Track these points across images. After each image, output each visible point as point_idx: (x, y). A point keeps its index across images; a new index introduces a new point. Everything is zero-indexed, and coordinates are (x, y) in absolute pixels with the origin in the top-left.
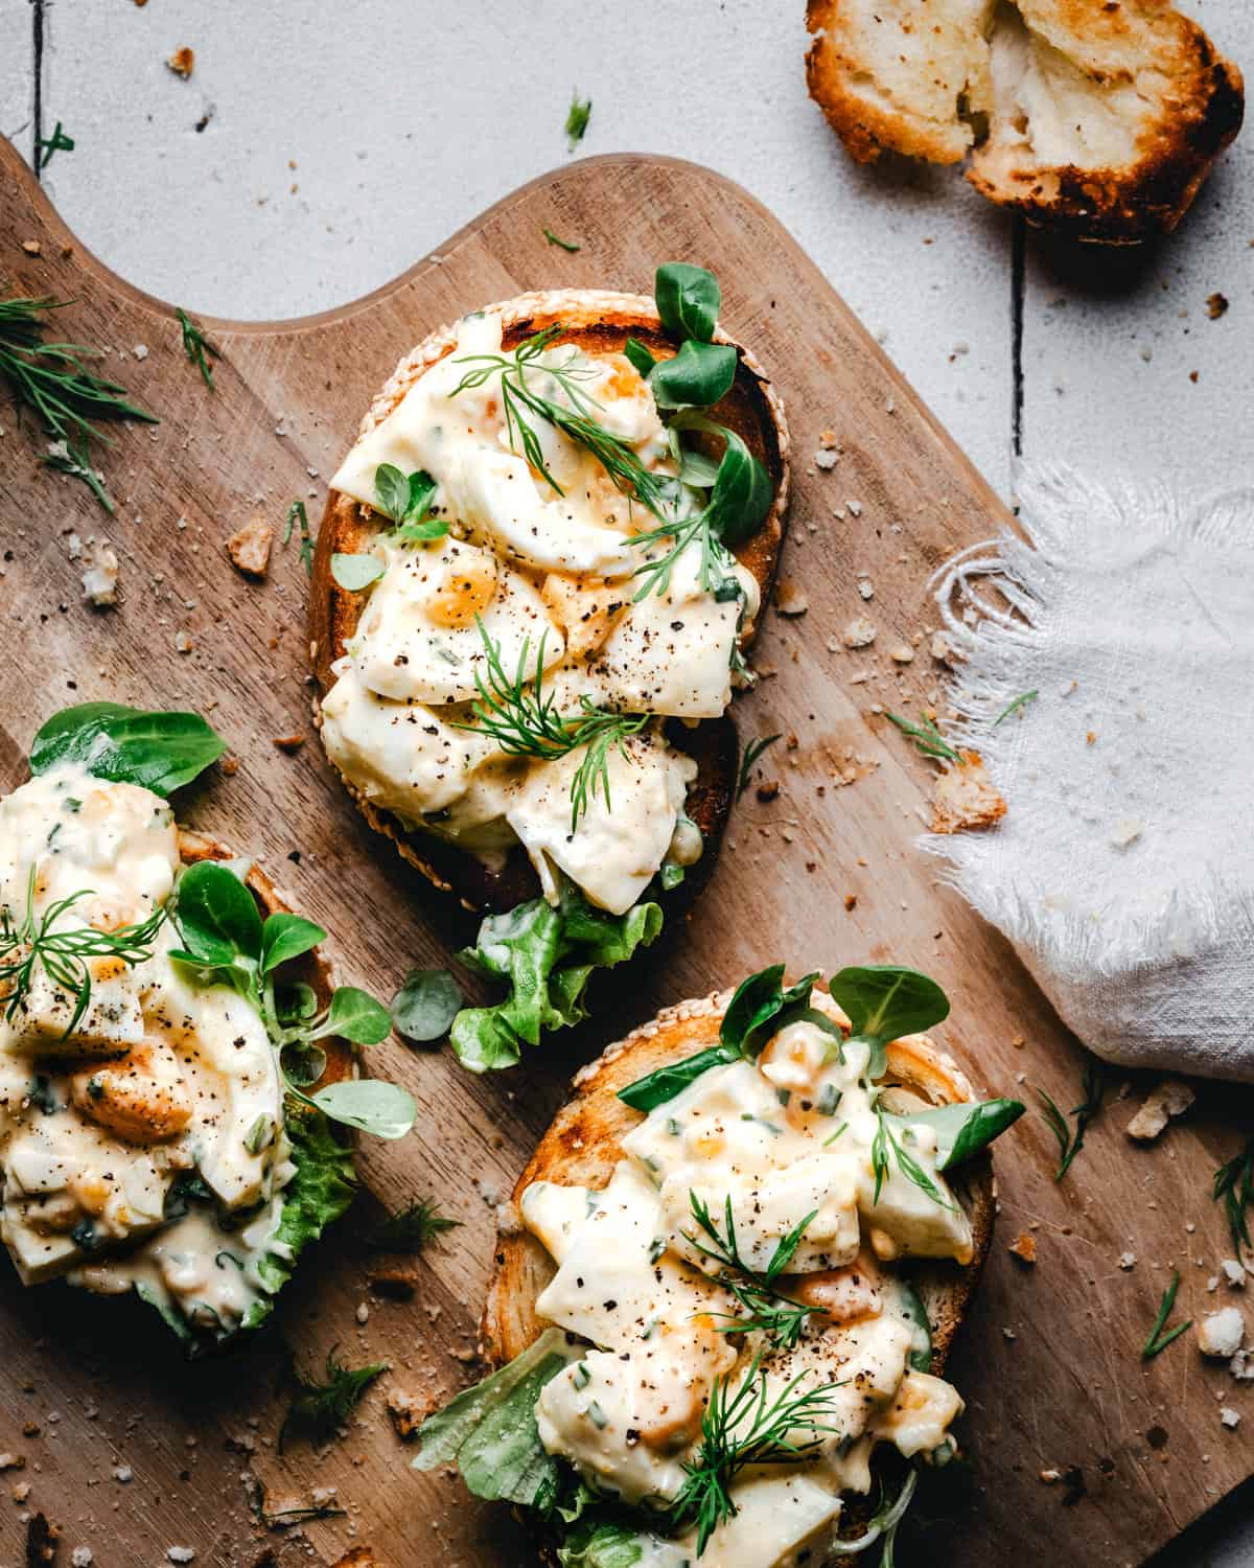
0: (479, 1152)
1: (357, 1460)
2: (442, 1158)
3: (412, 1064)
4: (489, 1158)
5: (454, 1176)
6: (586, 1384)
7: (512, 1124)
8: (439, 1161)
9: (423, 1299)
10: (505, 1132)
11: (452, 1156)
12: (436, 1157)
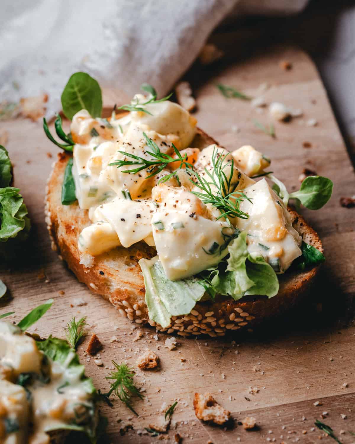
0: (62, 301)
1: (157, 391)
2: (55, 313)
3: (12, 308)
4: (66, 299)
5: (65, 312)
6: (163, 225)
7: (58, 286)
8: (56, 315)
9: (107, 341)
10: (60, 289)
11: (57, 310)
12: (53, 315)
